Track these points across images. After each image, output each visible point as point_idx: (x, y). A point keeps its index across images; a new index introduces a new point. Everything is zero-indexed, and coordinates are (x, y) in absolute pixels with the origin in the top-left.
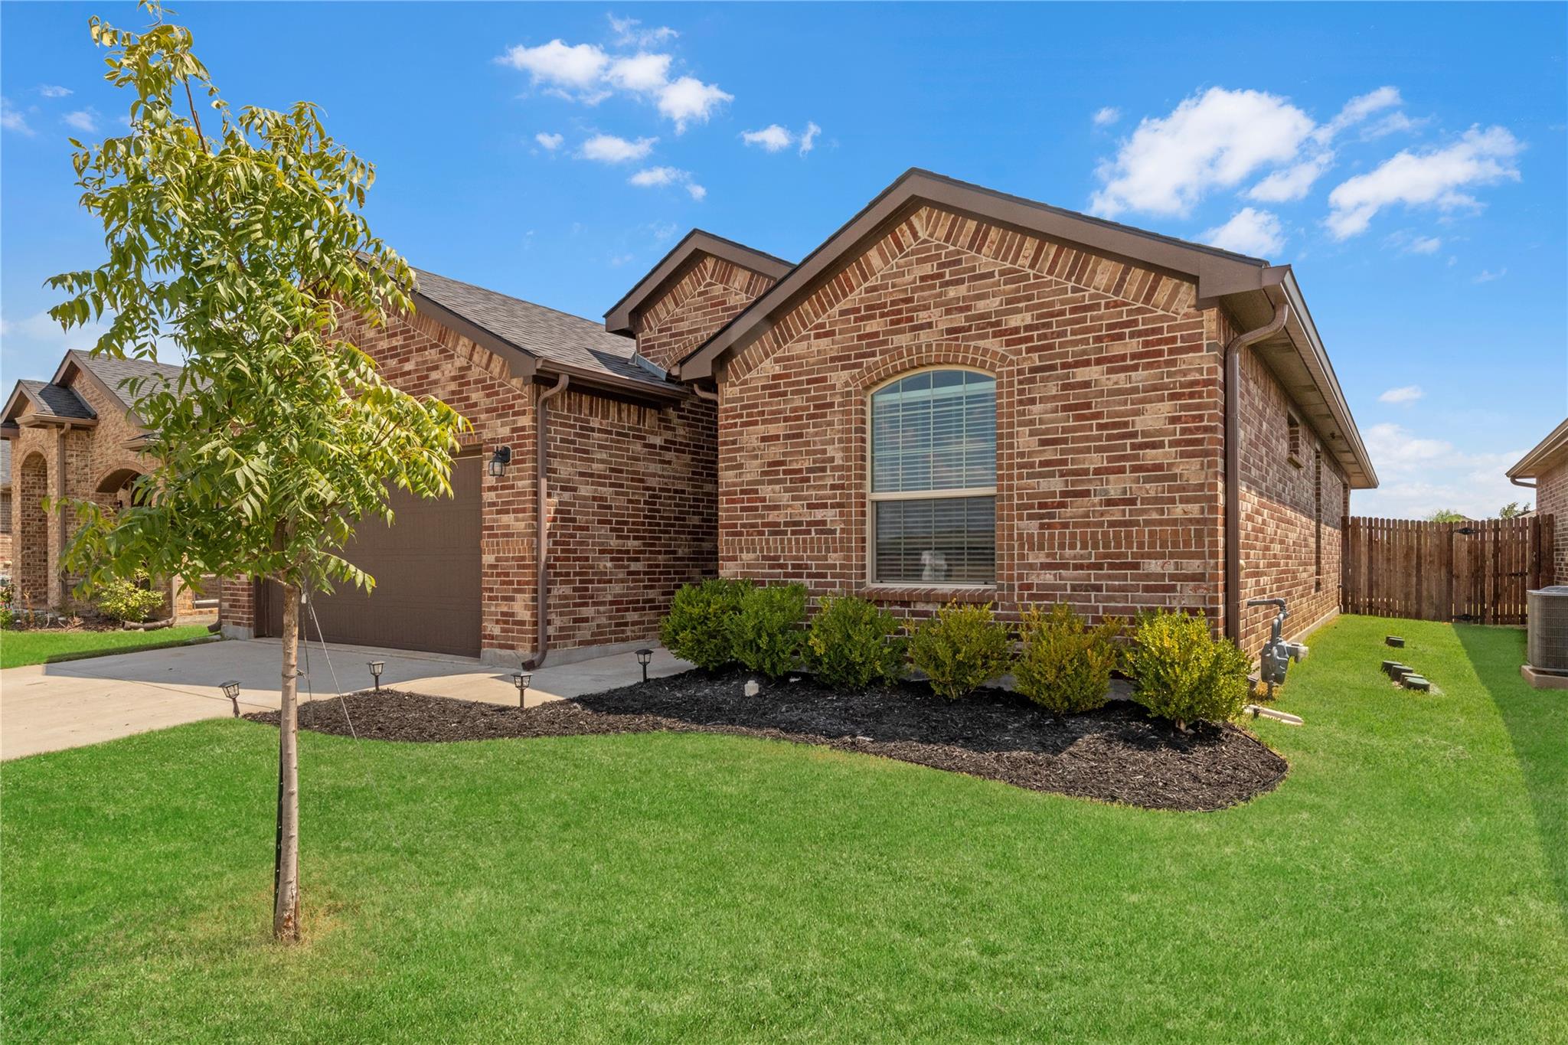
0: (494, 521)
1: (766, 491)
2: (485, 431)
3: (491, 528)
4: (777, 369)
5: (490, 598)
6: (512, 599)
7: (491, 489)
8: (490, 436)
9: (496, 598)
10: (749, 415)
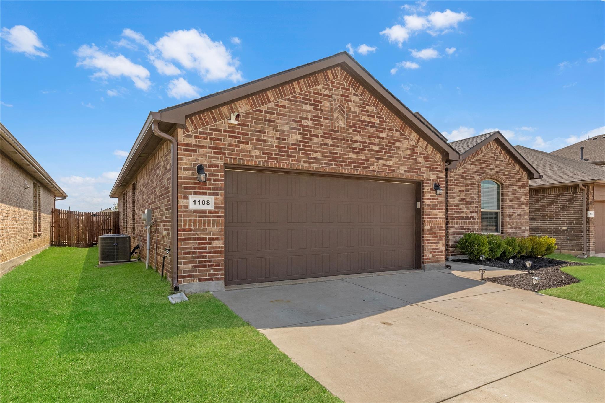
0: (430, 212)
1: (461, 206)
2: (425, 175)
3: (429, 215)
4: (463, 171)
5: (428, 243)
6: (438, 243)
7: (428, 199)
8: (427, 177)
9: (431, 243)
10: (457, 183)
